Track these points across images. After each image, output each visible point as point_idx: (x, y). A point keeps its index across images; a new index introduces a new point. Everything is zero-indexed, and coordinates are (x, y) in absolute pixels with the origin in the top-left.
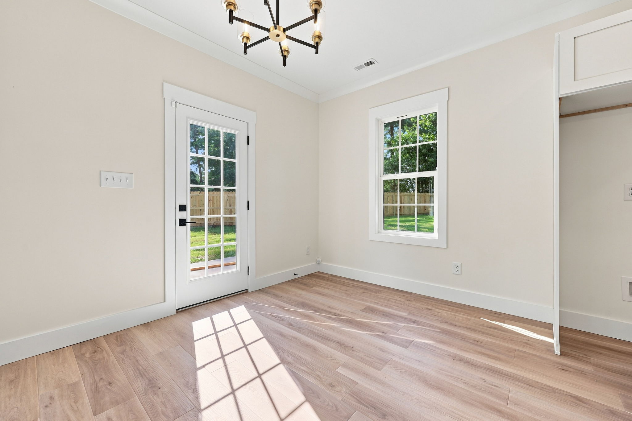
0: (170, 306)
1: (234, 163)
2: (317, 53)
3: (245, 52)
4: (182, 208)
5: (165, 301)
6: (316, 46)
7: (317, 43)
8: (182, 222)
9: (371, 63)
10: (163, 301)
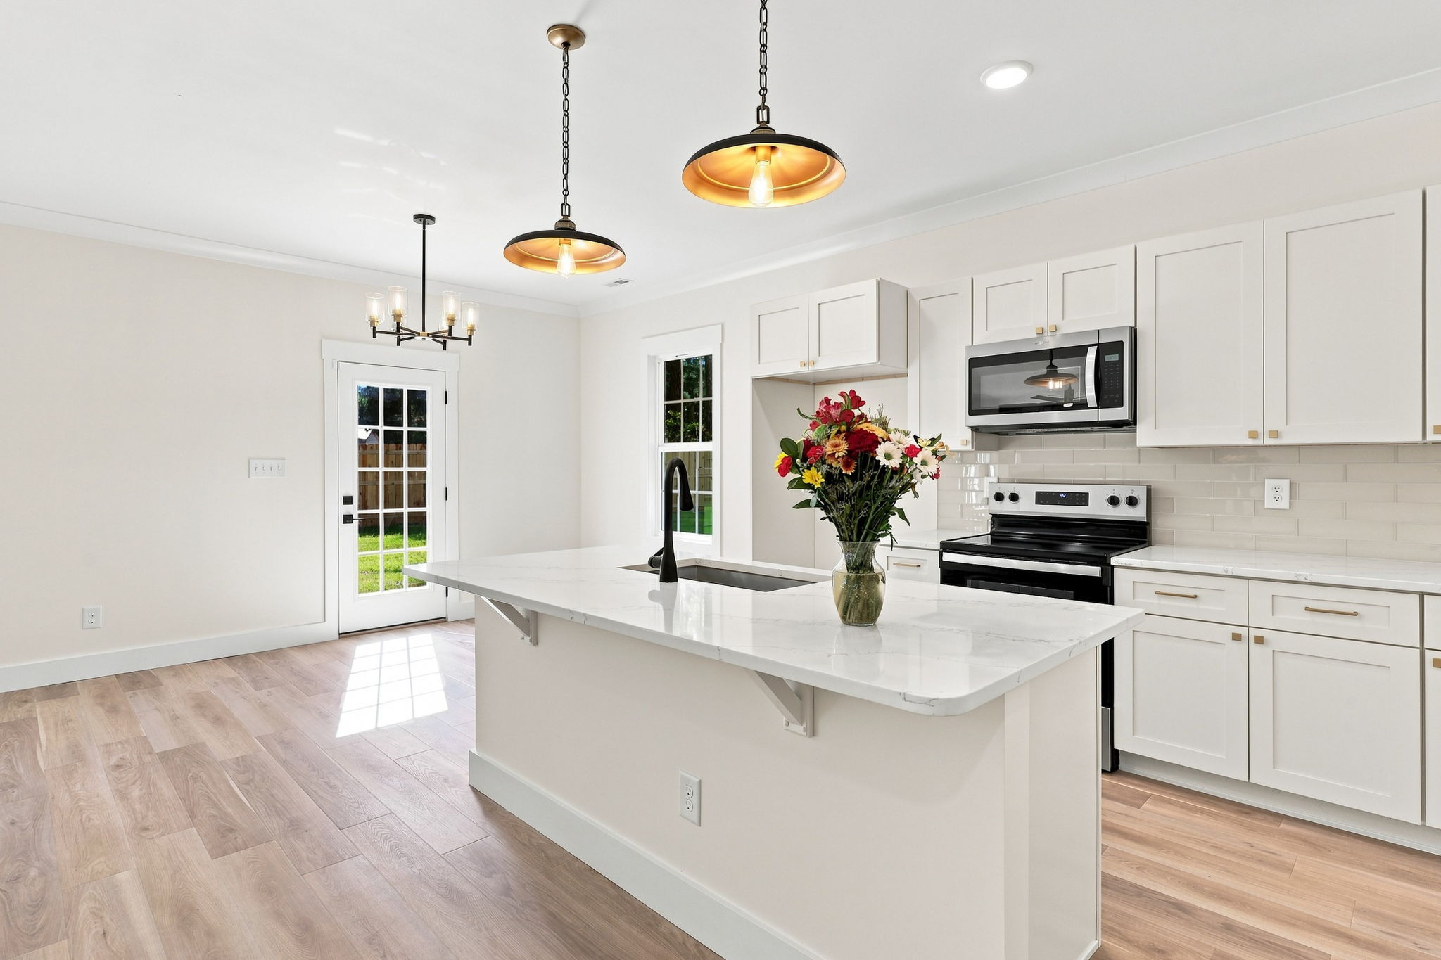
0: (330, 629)
1: (424, 433)
2: (470, 344)
3: (398, 344)
4: (348, 500)
5: (325, 621)
6: (469, 340)
7: (470, 336)
8: (348, 519)
9: (621, 282)
10: (322, 620)
